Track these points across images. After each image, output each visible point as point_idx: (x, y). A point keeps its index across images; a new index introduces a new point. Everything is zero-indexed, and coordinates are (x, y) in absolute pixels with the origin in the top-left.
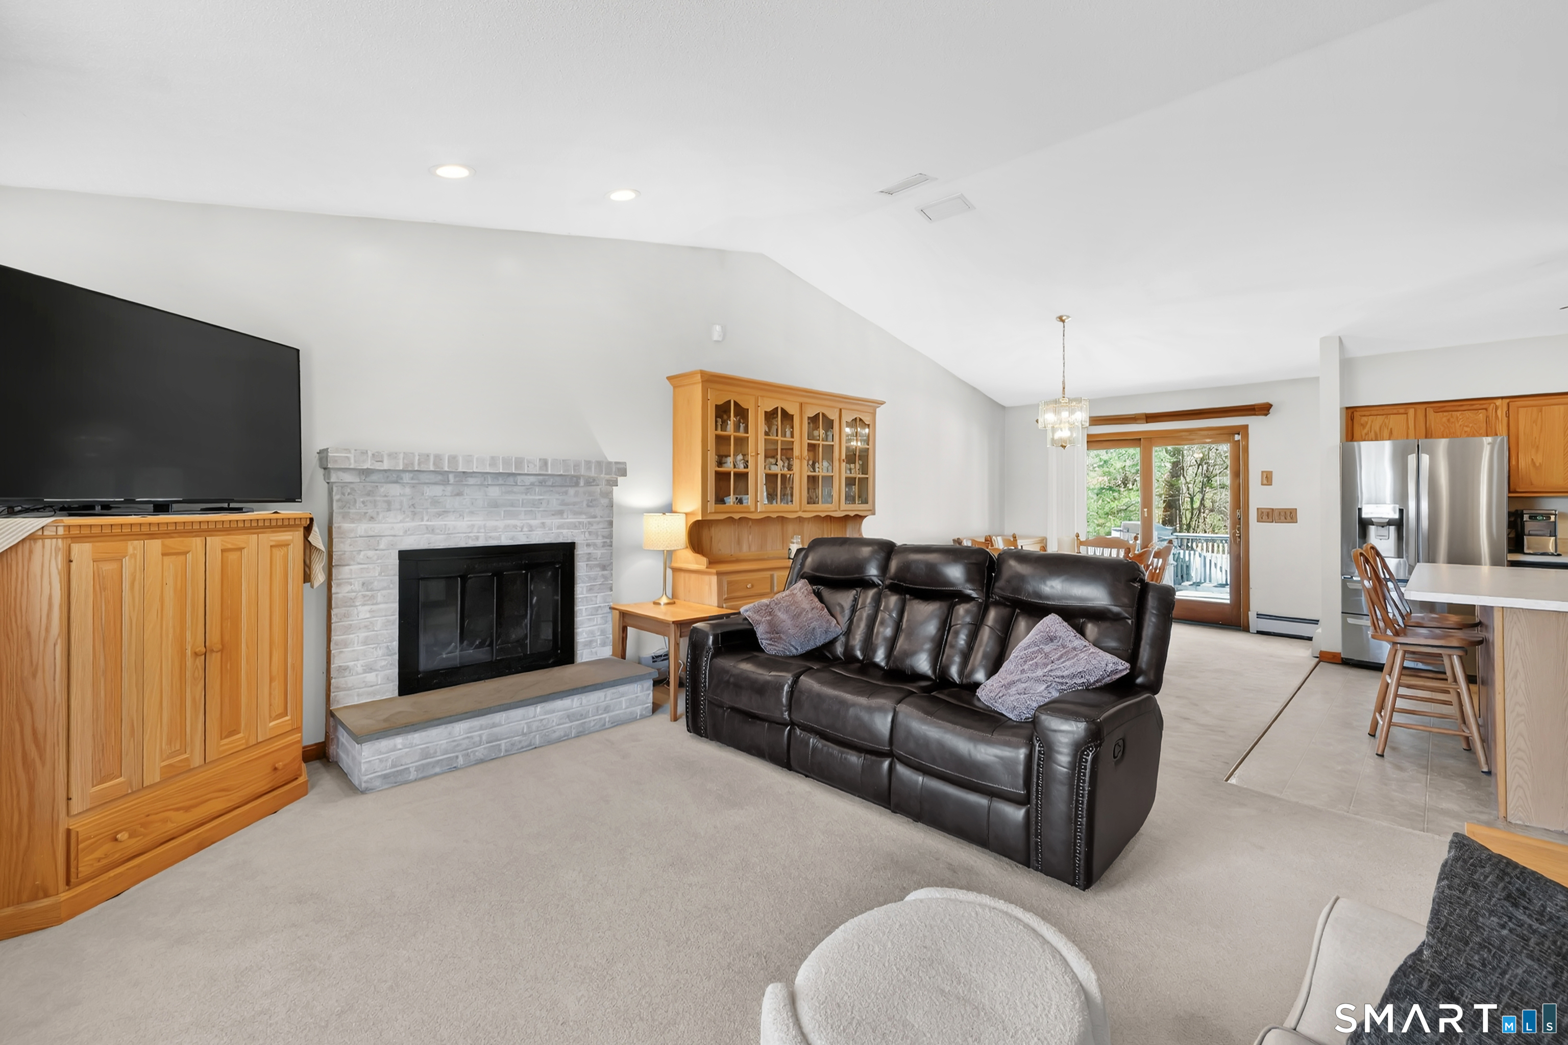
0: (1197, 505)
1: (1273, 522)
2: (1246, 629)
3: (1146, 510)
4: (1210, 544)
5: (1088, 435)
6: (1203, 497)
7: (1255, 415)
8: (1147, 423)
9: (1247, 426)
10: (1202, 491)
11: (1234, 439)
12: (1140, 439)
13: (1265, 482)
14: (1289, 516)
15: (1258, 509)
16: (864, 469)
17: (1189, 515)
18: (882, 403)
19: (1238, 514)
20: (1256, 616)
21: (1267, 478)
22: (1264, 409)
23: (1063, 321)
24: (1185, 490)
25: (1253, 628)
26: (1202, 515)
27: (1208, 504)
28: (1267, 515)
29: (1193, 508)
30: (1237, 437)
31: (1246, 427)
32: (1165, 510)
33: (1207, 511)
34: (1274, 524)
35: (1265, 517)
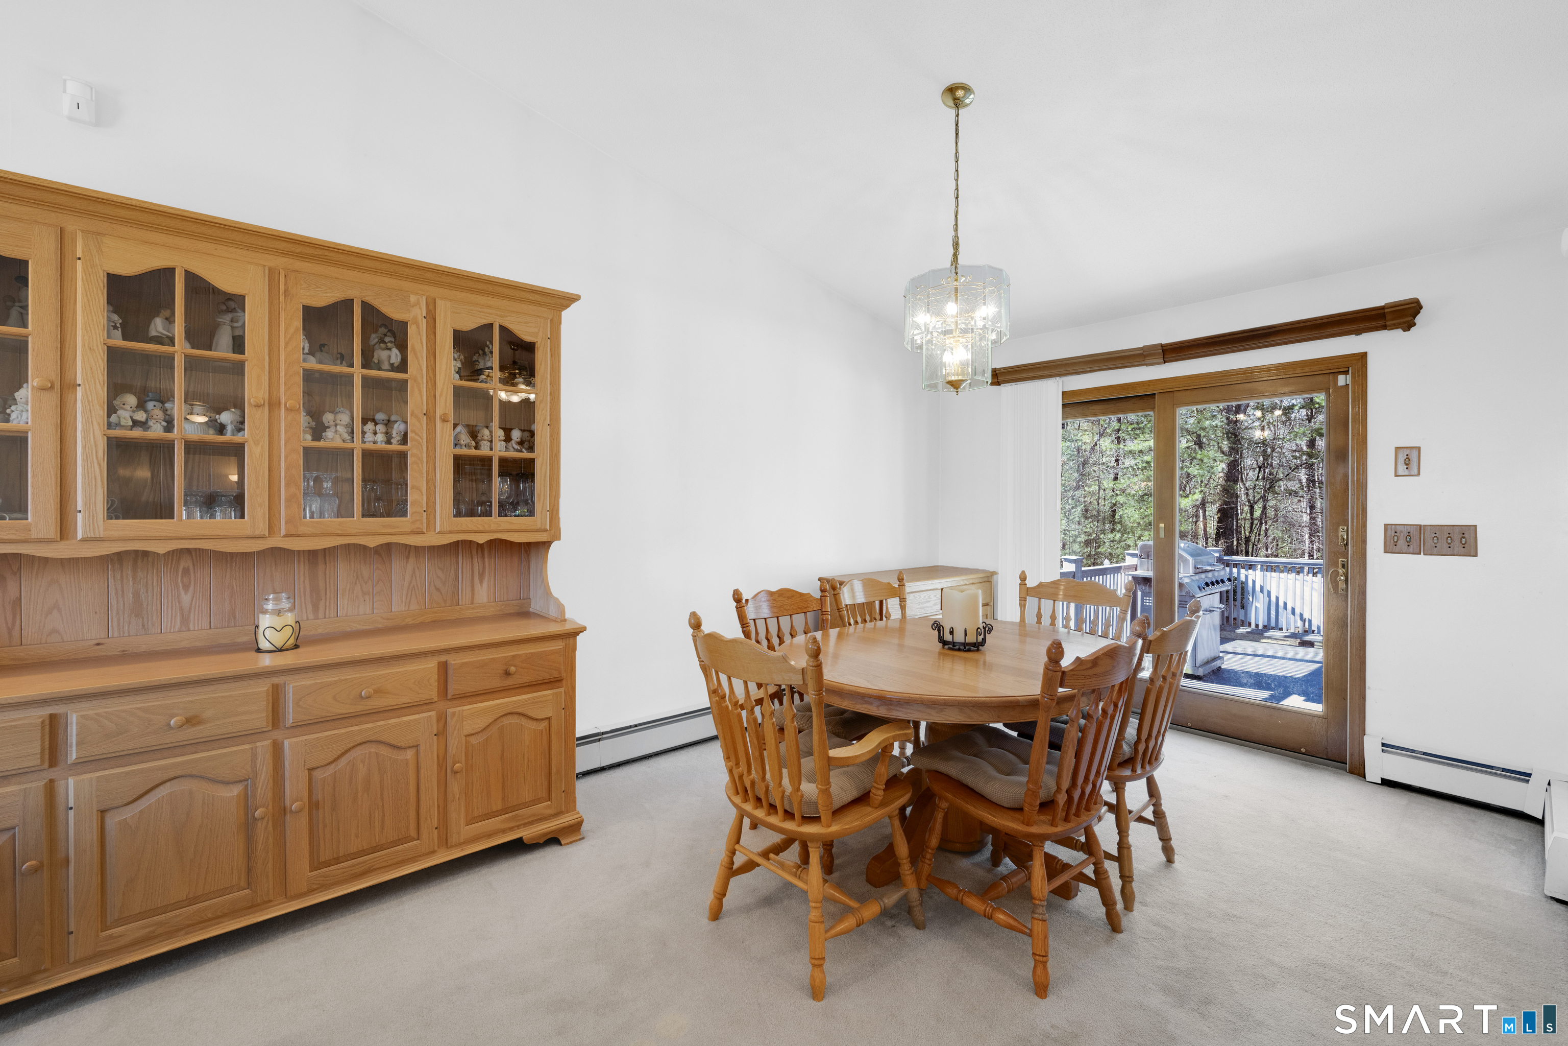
0: (1257, 514)
1: (1420, 553)
2: (1358, 771)
3: (1162, 525)
5: (1064, 394)
6: (1265, 505)
7: (1385, 327)
8: (1165, 362)
9: (1363, 356)
10: (1264, 499)
11: (1336, 381)
12: (1154, 394)
13: (1402, 469)
14: (1458, 540)
15: (1386, 526)
16: (528, 443)
17: (1248, 526)
18: (574, 299)
19: (1343, 534)
20: (1381, 748)
21: (1410, 461)
22: (1402, 315)
23: (958, 104)
24: (1243, 497)
25: (1374, 772)
26: (1264, 527)
27: (1271, 513)
28: (1408, 539)
29: (1252, 519)
30: (1342, 380)
31: (1362, 358)
32: (1220, 520)
33: (1270, 523)
35: (1402, 543)
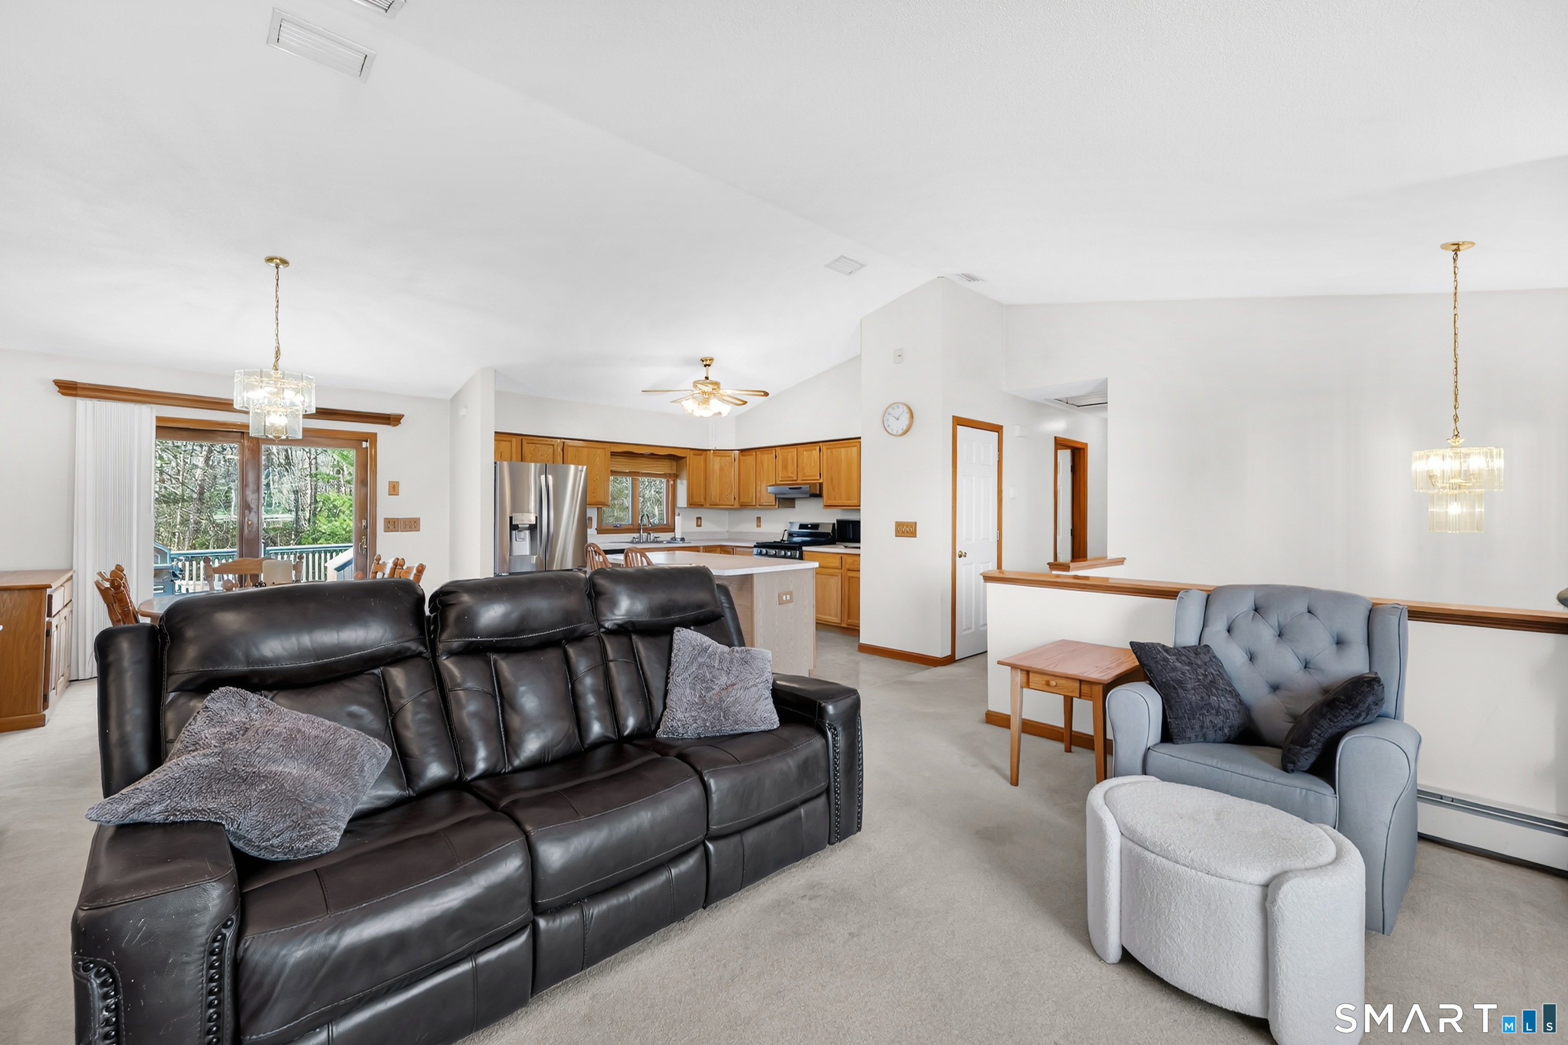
1: (398, 531)
4: (317, 556)
7: (389, 424)
9: (375, 434)
11: (362, 445)
13: (392, 492)
14: (412, 525)
15: (384, 519)
19: (364, 524)
21: (394, 489)
22: (391, 420)
23: (276, 266)
28: (393, 525)
34: (399, 533)
35: (391, 527)
